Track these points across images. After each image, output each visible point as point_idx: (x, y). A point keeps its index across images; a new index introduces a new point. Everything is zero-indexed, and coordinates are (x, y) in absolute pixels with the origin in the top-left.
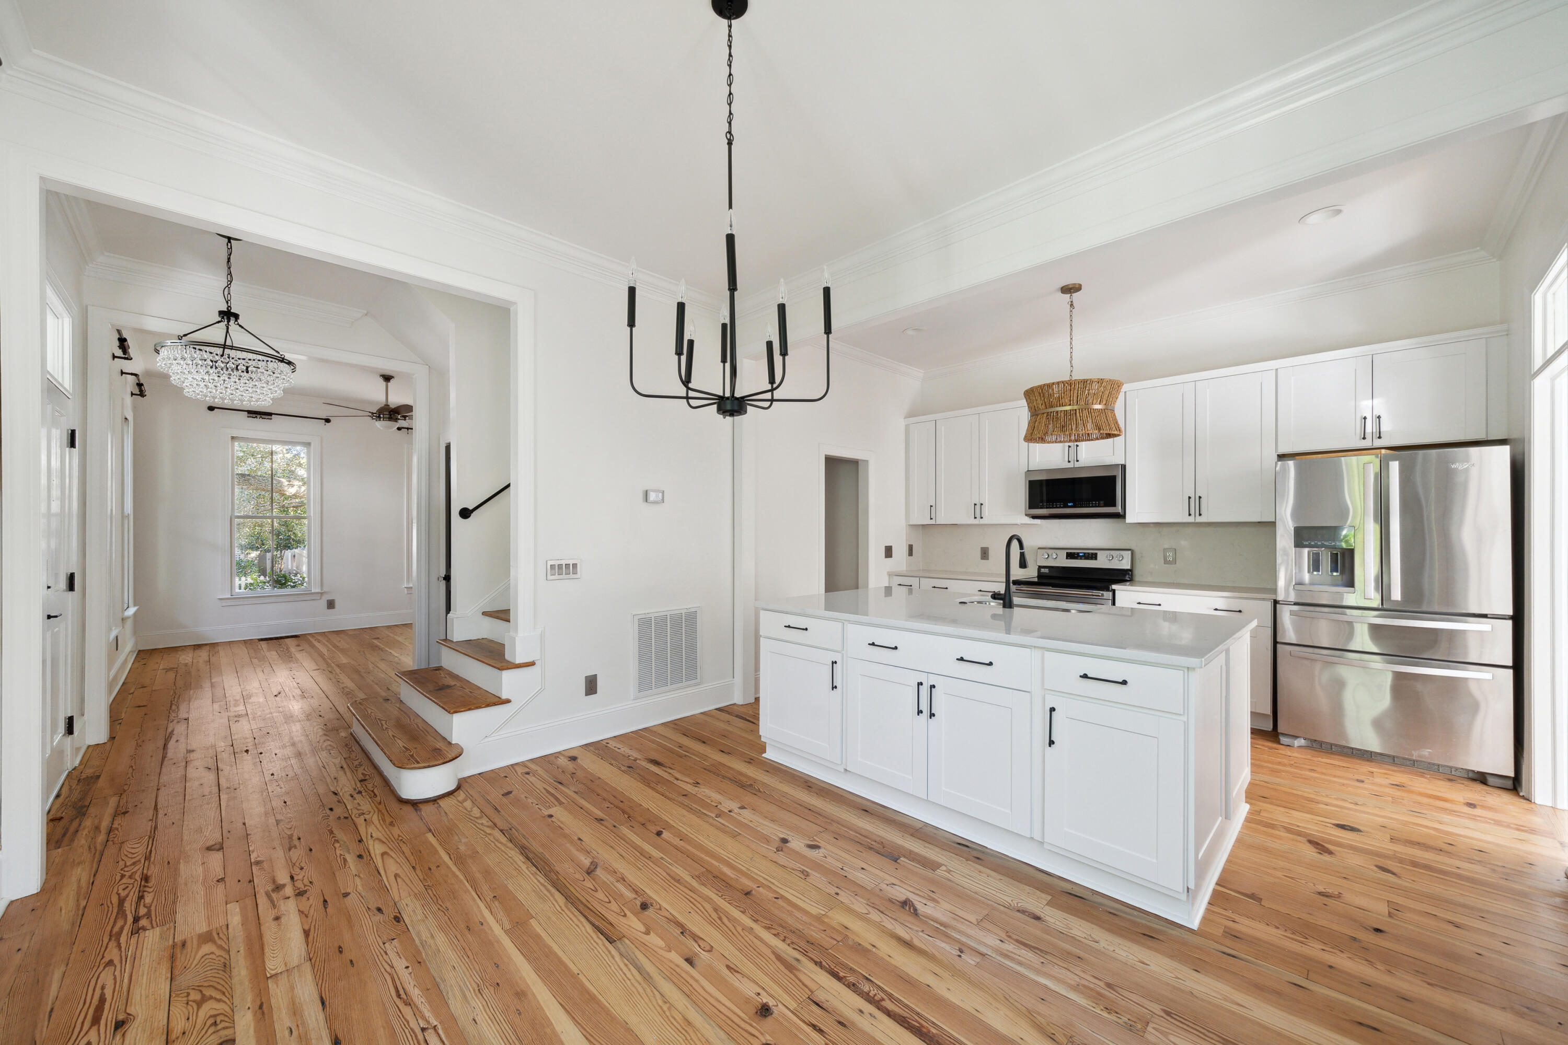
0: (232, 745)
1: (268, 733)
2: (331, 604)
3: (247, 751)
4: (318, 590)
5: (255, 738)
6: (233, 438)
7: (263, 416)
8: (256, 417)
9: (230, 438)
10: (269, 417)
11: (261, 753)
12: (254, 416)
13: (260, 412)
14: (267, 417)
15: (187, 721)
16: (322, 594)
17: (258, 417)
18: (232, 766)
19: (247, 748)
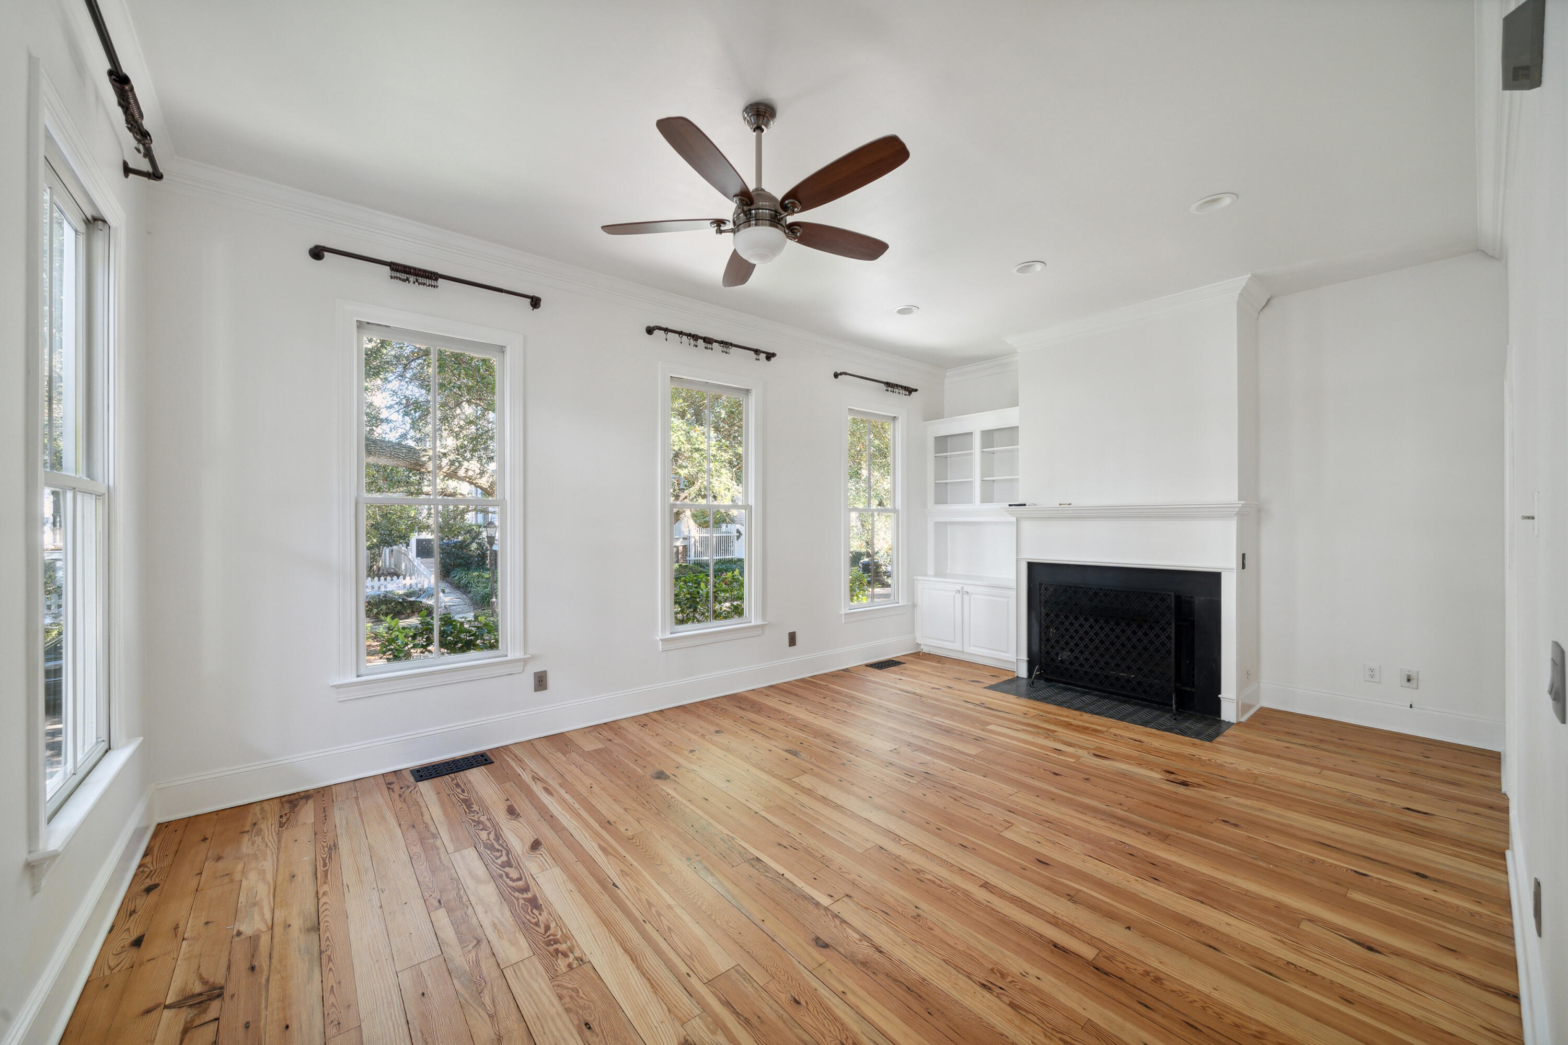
2: (541, 682)
4: (519, 654)
6: (360, 325)
7: (421, 280)
8: (408, 279)
9: (355, 324)
10: (433, 283)
12: (404, 276)
13: (415, 269)
14: (428, 282)
16: (525, 661)
17: (412, 279)
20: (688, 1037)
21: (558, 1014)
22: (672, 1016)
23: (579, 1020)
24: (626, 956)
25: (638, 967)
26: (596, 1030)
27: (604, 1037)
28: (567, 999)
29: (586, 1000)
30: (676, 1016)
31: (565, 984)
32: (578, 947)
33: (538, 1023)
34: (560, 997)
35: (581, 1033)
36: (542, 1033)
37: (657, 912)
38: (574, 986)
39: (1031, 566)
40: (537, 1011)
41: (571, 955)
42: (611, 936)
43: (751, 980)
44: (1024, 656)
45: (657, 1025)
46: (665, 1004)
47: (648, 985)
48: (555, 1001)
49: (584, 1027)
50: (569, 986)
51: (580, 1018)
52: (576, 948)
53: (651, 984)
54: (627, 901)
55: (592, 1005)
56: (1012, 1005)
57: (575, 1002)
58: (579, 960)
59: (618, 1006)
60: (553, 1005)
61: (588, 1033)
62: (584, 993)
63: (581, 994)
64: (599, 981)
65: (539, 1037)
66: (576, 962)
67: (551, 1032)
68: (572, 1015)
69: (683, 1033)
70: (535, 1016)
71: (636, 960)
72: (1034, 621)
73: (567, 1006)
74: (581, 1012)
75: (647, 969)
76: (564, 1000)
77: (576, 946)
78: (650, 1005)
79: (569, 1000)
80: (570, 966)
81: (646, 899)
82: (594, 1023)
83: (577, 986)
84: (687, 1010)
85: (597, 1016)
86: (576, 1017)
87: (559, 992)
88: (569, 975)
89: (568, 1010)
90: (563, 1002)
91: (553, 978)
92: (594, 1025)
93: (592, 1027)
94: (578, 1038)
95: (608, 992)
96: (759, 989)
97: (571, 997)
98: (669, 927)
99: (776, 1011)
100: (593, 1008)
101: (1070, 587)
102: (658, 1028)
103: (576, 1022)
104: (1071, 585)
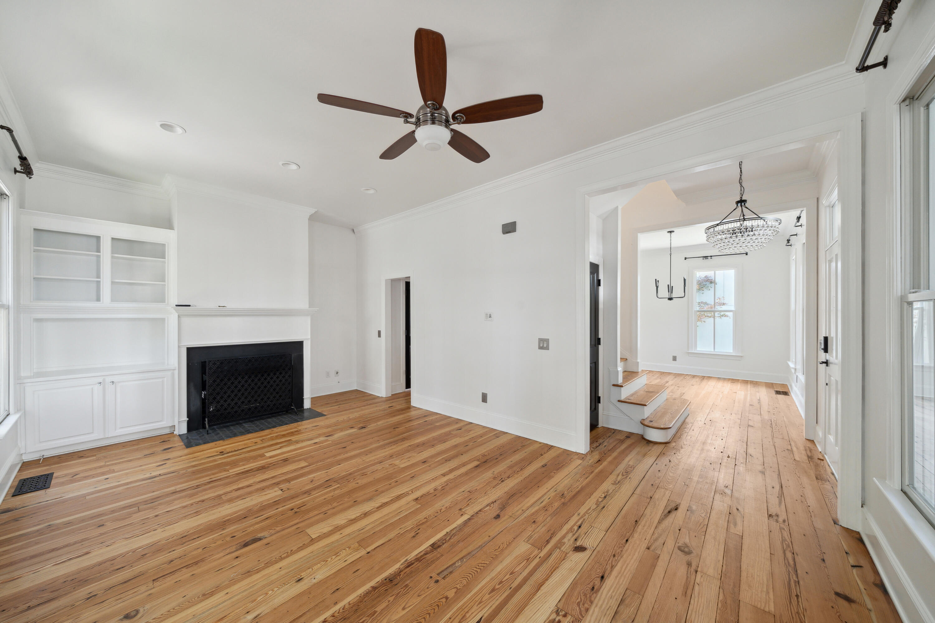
0: (736, 465)
1: (711, 464)
3: (729, 457)
5: (720, 464)
11: (722, 452)
15: (770, 513)
18: (739, 452)
19: (727, 459)
20: (572, 550)
21: (596, 606)
22: (566, 557)
23: (593, 594)
24: (542, 588)
25: (547, 580)
26: (592, 584)
27: (593, 580)
28: (586, 605)
29: (581, 596)
30: (565, 557)
31: (578, 612)
32: (549, 618)
33: (608, 613)
34: (587, 610)
35: (598, 590)
36: (611, 608)
37: (499, 584)
38: (576, 606)
39: (190, 351)
40: (602, 618)
41: (557, 620)
42: (530, 603)
43: (531, 535)
44: (185, 418)
45: (574, 562)
46: (561, 562)
47: (555, 572)
48: (591, 612)
49: (595, 590)
50: (578, 609)
51: (591, 593)
52: (551, 618)
53: (554, 571)
54: (494, 607)
55: (581, 592)
56: (508, 477)
57: (585, 600)
58: (558, 612)
59: (575, 580)
60: (594, 611)
61: (596, 588)
62: (578, 599)
63: (579, 600)
64: (566, 595)
65: (614, 608)
66: (560, 614)
67: (607, 603)
68: (593, 599)
69: (571, 552)
70: (606, 616)
71: (542, 582)
72: (192, 389)
73: (590, 604)
74: (588, 596)
75: (546, 575)
76: (588, 607)
77: (549, 620)
78: (566, 568)
79: (586, 604)
80: (565, 616)
81: (489, 594)
82: (590, 587)
83: (576, 605)
84: (560, 553)
85: (585, 587)
86: (592, 596)
87: (585, 612)
88: (571, 612)
89: (592, 602)
90: (589, 607)
91: (579, 621)
92: (590, 586)
93: (592, 587)
94: (601, 590)
95: (569, 589)
96: (534, 533)
97: (583, 604)
98: (510, 574)
99: (543, 527)
100: (583, 590)
101: (233, 359)
102: (575, 561)
103: (595, 595)
104: (233, 358)
